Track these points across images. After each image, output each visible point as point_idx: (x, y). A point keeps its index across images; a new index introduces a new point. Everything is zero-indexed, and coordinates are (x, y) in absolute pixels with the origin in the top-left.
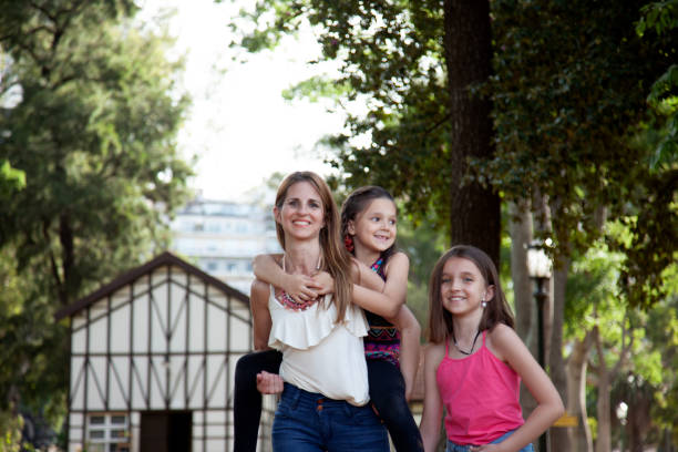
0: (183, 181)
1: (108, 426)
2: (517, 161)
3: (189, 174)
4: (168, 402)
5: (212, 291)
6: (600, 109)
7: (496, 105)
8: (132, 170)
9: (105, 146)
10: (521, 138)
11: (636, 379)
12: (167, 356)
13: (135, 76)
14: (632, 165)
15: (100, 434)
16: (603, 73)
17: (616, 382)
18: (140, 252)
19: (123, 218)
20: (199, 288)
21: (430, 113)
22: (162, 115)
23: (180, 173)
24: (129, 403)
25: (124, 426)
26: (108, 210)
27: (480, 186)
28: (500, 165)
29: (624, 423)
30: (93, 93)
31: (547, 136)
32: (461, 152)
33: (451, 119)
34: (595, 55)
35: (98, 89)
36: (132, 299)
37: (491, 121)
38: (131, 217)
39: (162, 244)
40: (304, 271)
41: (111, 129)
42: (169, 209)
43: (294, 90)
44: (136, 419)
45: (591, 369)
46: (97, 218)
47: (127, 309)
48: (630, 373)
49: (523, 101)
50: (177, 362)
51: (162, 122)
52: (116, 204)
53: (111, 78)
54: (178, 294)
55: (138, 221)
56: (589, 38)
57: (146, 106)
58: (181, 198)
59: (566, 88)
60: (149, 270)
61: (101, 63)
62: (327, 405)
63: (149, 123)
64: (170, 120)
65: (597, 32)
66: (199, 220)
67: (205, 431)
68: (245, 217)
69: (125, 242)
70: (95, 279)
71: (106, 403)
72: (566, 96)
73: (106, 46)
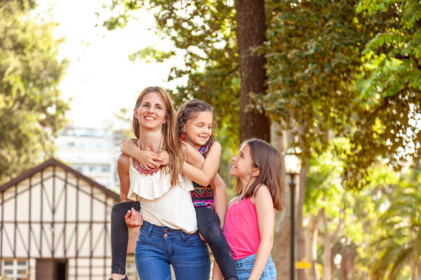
0: (63, 113)
1: (15, 267)
2: (281, 96)
3: (67, 109)
4: (53, 253)
5: (81, 183)
6: (333, 64)
7: (268, 60)
8: (31, 106)
9: (14, 91)
10: (284, 81)
11: (346, 240)
12: (53, 224)
13: (34, 47)
14: (350, 102)
15: (11, 272)
16: (335, 42)
17: (335, 242)
18: (36, 158)
19: (25, 136)
20: (73, 181)
21: (225, 65)
22: (50, 72)
23: (61, 108)
24: (29, 253)
25: (25, 267)
26: (16, 131)
27: (258, 111)
28: (271, 98)
29: (339, 267)
30: (7, 57)
31: (300, 81)
32: (246, 91)
33: (240, 69)
34: (330, 31)
35: (11, 54)
36: (30, 187)
37: (265, 71)
38: (30, 135)
39: (49, 153)
40: (152, 150)
41: (19, 80)
42: (54, 130)
43: (135, 55)
44: (33, 263)
45: (320, 234)
46: (9, 136)
47: (27, 193)
48: (343, 237)
49: (285, 58)
50: (59, 228)
51: (51, 75)
52: (21, 127)
53: (19, 47)
54: (60, 184)
55: (34, 138)
56: (326, 20)
57: (41, 66)
58: (62, 124)
59: (312, 51)
60: (41, 169)
61: (13, 38)
62: (170, 233)
63: (42, 76)
64: (56, 75)
65: (331, 17)
66: (71, 139)
67: (76, 271)
68: (101, 137)
69: (26, 151)
70: (7, 175)
71: (14, 253)
72: (312, 56)
73: (16, 28)
